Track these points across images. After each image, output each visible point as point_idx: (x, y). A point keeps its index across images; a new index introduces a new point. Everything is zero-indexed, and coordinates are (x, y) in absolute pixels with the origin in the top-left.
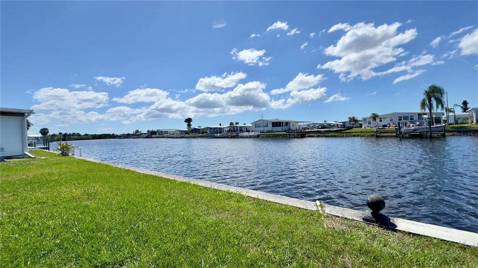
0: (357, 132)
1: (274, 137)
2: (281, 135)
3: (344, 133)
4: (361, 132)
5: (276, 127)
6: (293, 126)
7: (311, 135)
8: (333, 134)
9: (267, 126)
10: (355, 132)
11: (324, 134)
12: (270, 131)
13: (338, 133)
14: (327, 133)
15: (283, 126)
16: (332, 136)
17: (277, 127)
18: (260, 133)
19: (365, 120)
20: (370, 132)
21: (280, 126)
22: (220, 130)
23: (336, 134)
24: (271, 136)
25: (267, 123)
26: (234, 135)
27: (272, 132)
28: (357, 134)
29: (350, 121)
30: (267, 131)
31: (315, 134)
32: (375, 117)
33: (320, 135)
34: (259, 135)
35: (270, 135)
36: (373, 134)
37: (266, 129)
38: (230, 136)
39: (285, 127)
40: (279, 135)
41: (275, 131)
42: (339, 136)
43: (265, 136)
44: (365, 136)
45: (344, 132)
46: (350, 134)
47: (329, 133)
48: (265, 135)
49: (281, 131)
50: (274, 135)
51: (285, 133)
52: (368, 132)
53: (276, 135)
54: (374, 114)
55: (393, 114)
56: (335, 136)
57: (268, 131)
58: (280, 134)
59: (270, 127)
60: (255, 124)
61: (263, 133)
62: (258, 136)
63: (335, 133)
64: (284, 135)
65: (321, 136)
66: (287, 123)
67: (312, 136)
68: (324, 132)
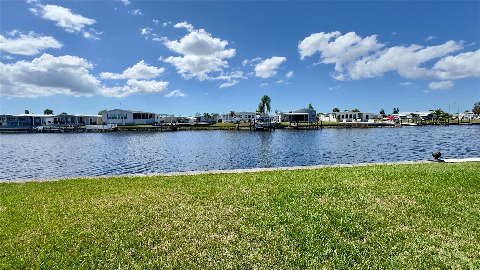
0: (222, 126)
1: (139, 131)
2: (148, 128)
3: (212, 127)
4: (225, 126)
5: (138, 119)
6: (158, 119)
7: (183, 128)
8: (203, 128)
9: (126, 118)
10: (220, 126)
11: (195, 127)
12: (130, 124)
13: (207, 127)
14: (197, 127)
15: (147, 118)
16: (203, 129)
17: (141, 119)
18: (118, 125)
19: (224, 116)
20: (231, 126)
21: (144, 118)
22: (38, 121)
23: (206, 128)
24: (135, 129)
25: (127, 114)
26: (70, 127)
27: (134, 125)
28: (222, 127)
29: (205, 116)
30: (125, 123)
31: (186, 127)
32: (232, 114)
33: (191, 128)
34: (116, 128)
35: (131, 128)
36: (233, 127)
37: (124, 121)
38: (64, 130)
39: (150, 120)
40: (144, 128)
41: (137, 124)
42: (209, 130)
43: (127, 130)
44: (228, 129)
45: (211, 125)
46: (217, 127)
47: (199, 127)
48: (125, 128)
49: (146, 124)
50: (138, 128)
51: (151, 126)
52: (230, 126)
53: (141, 128)
54: (232, 112)
55: (242, 113)
56: (205, 129)
57: (129, 124)
58: (146, 127)
59: (130, 119)
60: (108, 115)
61: (122, 125)
62: (115, 130)
63: (204, 127)
64: (151, 128)
65: (193, 130)
66: (151, 116)
67: (184, 130)
68: (194, 125)
